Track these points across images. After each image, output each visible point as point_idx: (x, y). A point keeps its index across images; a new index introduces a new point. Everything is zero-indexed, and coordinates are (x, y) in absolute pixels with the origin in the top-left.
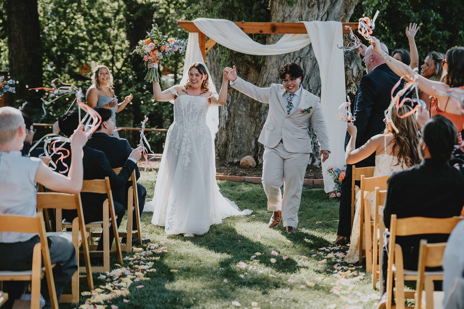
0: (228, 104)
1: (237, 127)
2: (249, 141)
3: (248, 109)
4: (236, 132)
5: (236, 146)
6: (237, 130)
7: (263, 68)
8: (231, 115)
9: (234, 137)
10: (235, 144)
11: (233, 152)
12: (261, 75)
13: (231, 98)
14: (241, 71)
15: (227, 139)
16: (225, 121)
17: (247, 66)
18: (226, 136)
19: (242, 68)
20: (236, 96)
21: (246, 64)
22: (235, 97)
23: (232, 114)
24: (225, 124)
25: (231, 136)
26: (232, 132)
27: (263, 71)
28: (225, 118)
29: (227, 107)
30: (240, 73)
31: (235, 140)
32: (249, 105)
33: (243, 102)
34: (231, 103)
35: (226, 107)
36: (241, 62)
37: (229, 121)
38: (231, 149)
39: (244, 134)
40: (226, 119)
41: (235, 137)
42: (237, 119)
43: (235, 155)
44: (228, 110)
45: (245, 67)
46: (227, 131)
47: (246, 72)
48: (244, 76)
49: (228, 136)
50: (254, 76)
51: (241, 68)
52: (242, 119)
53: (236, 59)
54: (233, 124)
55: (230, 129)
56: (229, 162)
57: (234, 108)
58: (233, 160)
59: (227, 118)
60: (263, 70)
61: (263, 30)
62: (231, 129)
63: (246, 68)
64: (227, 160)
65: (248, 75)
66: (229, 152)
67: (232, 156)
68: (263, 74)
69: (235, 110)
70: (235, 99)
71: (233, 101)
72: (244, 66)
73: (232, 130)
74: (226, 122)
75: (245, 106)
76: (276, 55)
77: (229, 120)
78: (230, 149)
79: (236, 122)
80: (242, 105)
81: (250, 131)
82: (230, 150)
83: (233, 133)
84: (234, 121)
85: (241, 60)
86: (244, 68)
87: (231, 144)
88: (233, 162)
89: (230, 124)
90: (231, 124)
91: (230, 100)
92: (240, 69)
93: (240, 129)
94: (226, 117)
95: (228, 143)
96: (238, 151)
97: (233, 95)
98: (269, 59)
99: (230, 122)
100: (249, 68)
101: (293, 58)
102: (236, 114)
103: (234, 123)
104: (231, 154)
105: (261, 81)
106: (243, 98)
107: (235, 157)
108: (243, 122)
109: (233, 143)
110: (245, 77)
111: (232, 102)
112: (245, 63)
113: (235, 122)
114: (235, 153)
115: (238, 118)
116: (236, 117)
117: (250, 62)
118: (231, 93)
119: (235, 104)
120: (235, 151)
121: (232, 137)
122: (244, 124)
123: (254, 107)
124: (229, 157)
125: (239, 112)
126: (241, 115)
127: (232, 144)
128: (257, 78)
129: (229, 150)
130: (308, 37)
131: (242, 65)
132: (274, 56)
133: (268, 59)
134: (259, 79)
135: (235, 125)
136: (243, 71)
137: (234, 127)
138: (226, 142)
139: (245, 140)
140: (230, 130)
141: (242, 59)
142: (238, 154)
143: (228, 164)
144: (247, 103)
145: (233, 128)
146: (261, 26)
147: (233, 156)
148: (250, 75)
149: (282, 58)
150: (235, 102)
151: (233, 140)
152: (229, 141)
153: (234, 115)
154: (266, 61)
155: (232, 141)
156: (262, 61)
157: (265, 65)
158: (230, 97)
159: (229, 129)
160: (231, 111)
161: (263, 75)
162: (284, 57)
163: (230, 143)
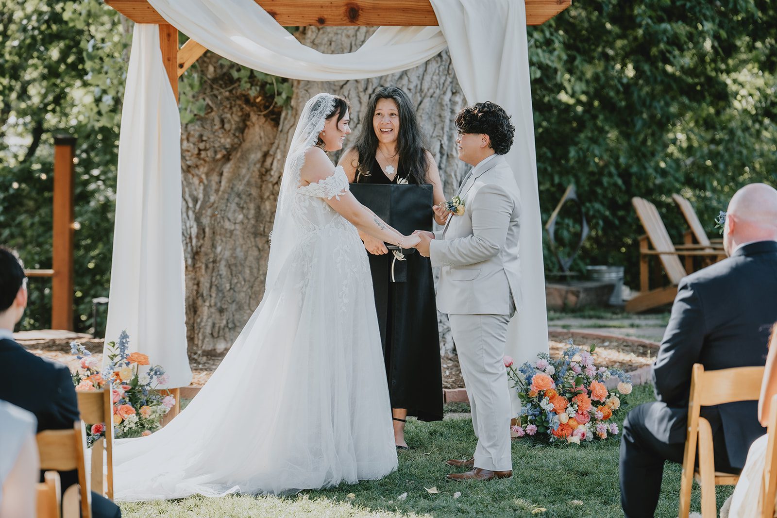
0: (195, 206)
1: (223, 263)
2: (253, 296)
3: (250, 216)
4: (220, 275)
5: (221, 311)
6: (224, 271)
7: (287, 114)
8: (204, 232)
9: (214, 289)
10: (219, 304)
11: (214, 325)
12: (281, 131)
13: (204, 190)
14: (229, 122)
15: (195, 293)
16: (189, 249)
17: (242, 109)
18: (194, 284)
19: (231, 114)
20: (217, 183)
21: (240, 106)
22: (214, 186)
23: (207, 230)
24: (189, 256)
25: (208, 285)
26: (209, 273)
27: (286, 122)
28: (188, 240)
29: (194, 212)
30: (227, 126)
31: (217, 294)
32: (252, 206)
33: (237, 200)
34: (204, 202)
35: (191, 213)
36: (228, 99)
37: (200, 247)
38: (208, 318)
39: (241, 279)
40: (191, 242)
41: (217, 287)
42: (222, 241)
43: (219, 332)
44: (198, 219)
45: (237, 111)
46: (196, 272)
47: (241, 125)
48: (237, 134)
49: (198, 284)
50: (262, 134)
51: (228, 116)
52: (235, 241)
53: (216, 92)
54: (212, 256)
55: (203, 267)
56: (204, 351)
57: (213, 216)
58: (215, 345)
59: (194, 241)
60: (285, 119)
61: (326, 17)
62: (207, 267)
63: (240, 114)
64: (197, 346)
65: (246, 131)
66: (203, 324)
67: (212, 334)
68: (285, 130)
69: (215, 220)
70: (212, 192)
71: (209, 198)
72: (234, 109)
73: (209, 271)
74: (192, 249)
75: (242, 208)
76: (322, 82)
77: (199, 244)
78: (205, 318)
79: (219, 249)
80: (233, 206)
81: (255, 271)
82: (204, 320)
83: (212, 277)
84: (213, 246)
85: (227, 94)
86: (236, 114)
87: (207, 304)
88: (215, 350)
89: (202, 254)
90: (206, 254)
91: (201, 196)
92: (226, 118)
93: (229, 266)
94: (191, 238)
95: (200, 302)
96: (227, 323)
97: (209, 181)
98: (304, 92)
99: (203, 249)
100: (248, 115)
101: (366, 89)
102: (218, 229)
103: (215, 253)
104: (208, 330)
105: (282, 146)
106: (236, 189)
107: (218, 337)
108: (238, 250)
109: (213, 302)
110: (237, 137)
111: (207, 199)
112: (239, 102)
113: (216, 248)
114: (219, 327)
115: (224, 239)
116: (218, 238)
117: (252, 101)
118: (203, 176)
119: (213, 204)
120: (217, 321)
121: (211, 287)
122: (240, 253)
123: (264, 212)
124: (204, 338)
125: (228, 225)
126: (231, 232)
127: (210, 306)
128: (269, 139)
129: (201, 321)
130: (440, 34)
131: (231, 108)
132: (316, 85)
133: (302, 92)
134: (277, 141)
135: (216, 256)
136: (233, 122)
137: (214, 262)
138: (193, 300)
139: (243, 294)
140: (203, 271)
141: (231, 91)
142: (227, 330)
143: (203, 355)
144: (246, 202)
145: (211, 265)
146: (322, 7)
147: (215, 334)
148: (251, 131)
149: (338, 88)
150: (213, 198)
151: (214, 295)
152: (202, 296)
153: (214, 233)
154: (294, 96)
155: (211, 296)
156: (284, 96)
157: (292, 107)
158: (202, 188)
159: (200, 268)
160: (206, 221)
161: (288, 132)
162: (342, 87)
163: (204, 301)
